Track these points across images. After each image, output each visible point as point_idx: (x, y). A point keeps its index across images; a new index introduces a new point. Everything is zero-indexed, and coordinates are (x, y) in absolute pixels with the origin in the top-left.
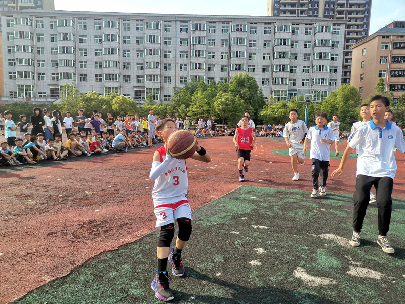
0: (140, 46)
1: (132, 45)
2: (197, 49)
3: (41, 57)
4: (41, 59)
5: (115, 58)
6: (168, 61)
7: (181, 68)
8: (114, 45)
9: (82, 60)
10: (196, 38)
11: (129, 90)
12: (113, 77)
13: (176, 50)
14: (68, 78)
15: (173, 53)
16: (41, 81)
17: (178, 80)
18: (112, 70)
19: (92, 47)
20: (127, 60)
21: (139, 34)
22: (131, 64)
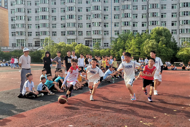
0: (89, 13)
1: (84, 12)
2: (125, 13)
3: (30, 22)
4: (30, 24)
5: (73, 21)
6: (106, 21)
7: (115, 25)
8: (73, 13)
9: (54, 23)
10: (125, 6)
11: (82, 40)
12: (72, 33)
13: (111, 14)
14: (45, 35)
15: (110, 16)
16: (30, 37)
17: (113, 33)
18: (72, 28)
19: (59, 15)
20: (80, 22)
21: (88, 5)
22: (83, 24)
